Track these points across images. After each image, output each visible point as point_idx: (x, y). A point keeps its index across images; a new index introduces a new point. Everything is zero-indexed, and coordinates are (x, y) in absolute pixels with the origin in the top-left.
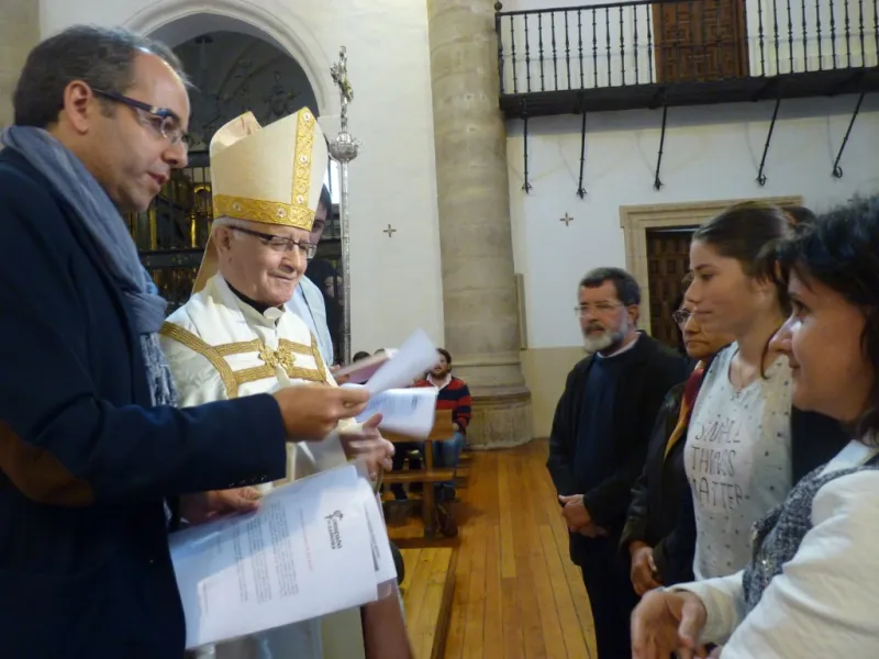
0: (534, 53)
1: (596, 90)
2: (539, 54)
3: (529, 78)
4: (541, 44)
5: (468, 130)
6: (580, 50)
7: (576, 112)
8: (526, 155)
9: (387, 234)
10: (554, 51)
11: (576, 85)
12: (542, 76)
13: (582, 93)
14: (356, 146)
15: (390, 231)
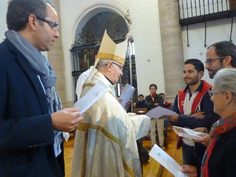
0: (189, 6)
1: (209, 14)
2: (191, 6)
3: (188, 13)
4: (191, 3)
5: (170, 31)
6: (204, 3)
7: (203, 22)
8: (188, 36)
9: (148, 62)
10: (195, 5)
11: (203, 14)
12: (192, 12)
13: (205, 16)
14: (132, 36)
15: (149, 61)
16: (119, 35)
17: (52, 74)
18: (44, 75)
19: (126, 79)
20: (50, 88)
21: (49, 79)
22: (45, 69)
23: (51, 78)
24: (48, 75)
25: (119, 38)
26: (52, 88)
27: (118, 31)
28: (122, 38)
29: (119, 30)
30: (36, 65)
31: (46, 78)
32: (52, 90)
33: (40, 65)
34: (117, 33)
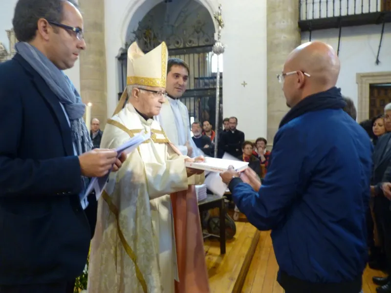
16: (198, 39)
17: (79, 101)
18: (69, 103)
19: (206, 111)
20: (78, 120)
21: (76, 108)
22: (70, 96)
23: (78, 106)
24: (75, 103)
25: (198, 44)
26: (80, 120)
27: (198, 32)
28: (204, 44)
29: (199, 30)
30: (59, 90)
31: (71, 107)
32: (80, 123)
33: (63, 89)
34: (196, 34)
